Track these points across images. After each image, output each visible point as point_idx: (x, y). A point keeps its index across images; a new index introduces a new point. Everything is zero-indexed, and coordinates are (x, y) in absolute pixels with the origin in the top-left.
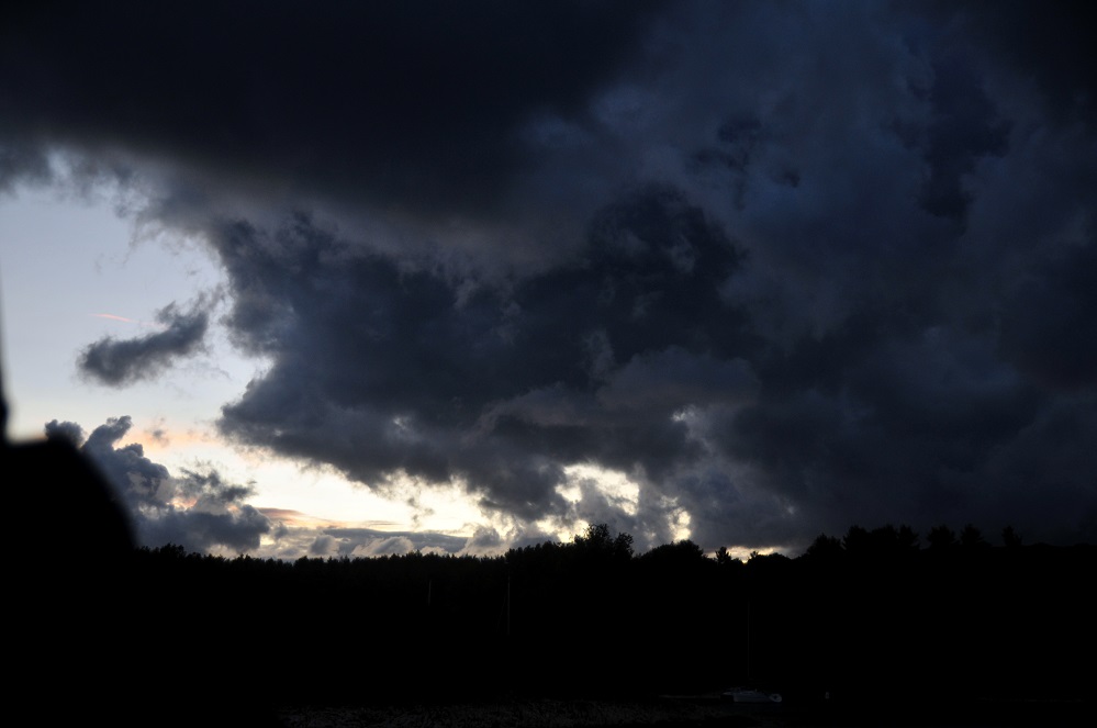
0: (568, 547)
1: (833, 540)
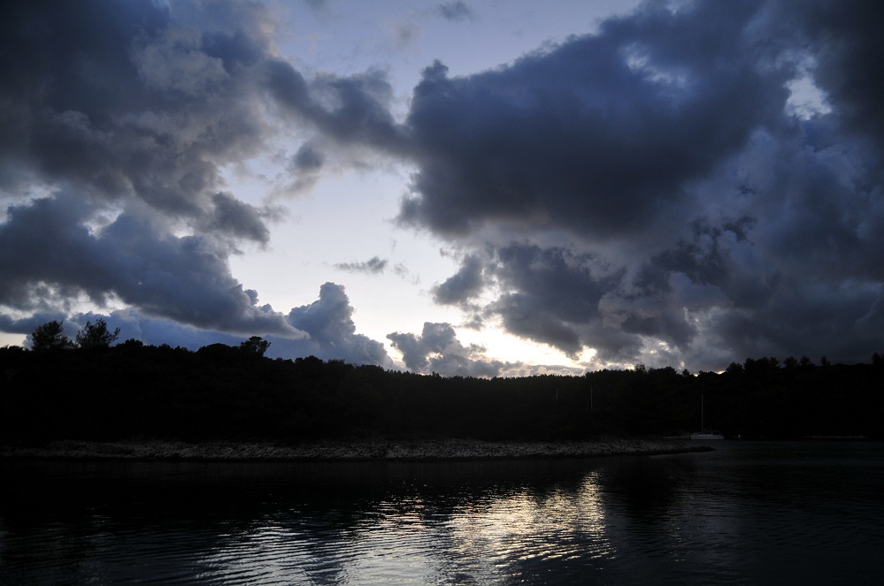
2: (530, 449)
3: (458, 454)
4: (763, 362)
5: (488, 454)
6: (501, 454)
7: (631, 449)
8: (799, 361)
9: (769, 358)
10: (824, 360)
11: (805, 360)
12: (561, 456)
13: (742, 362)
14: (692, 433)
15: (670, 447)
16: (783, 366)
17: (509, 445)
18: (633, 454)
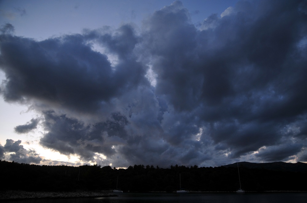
0: (92, 166)
1: (132, 166)
2: (46, 195)
3: (12, 197)
4: (140, 166)
5: (26, 197)
6: (33, 197)
7: (88, 195)
8: (150, 167)
9: (142, 165)
10: (157, 167)
11: (152, 166)
12: (59, 198)
13: (133, 166)
14: (113, 189)
15: (102, 195)
16: (145, 168)
17: (37, 193)
18: (88, 197)
